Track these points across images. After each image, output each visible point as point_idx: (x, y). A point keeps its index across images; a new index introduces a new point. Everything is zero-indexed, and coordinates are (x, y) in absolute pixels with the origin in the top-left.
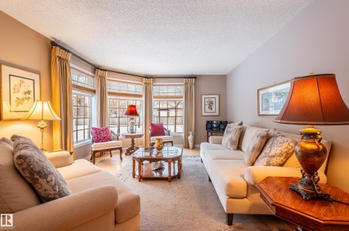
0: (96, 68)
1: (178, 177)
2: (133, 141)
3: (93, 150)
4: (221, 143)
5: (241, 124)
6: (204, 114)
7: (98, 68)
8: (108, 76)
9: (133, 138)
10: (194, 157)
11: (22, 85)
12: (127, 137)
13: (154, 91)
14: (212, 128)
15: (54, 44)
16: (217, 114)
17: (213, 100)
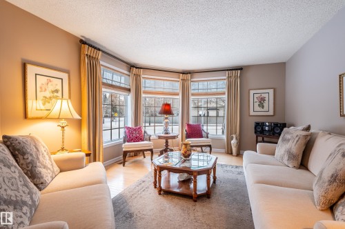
0: (131, 66)
1: (207, 195)
2: (167, 142)
3: (124, 150)
4: (274, 154)
5: (308, 128)
6: (252, 113)
7: (133, 66)
8: (143, 75)
9: (167, 139)
10: (237, 167)
11: (50, 84)
12: (160, 137)
13: (193, 88)
14: (263, 131)
15: (83, 42)
16: (271, 113)
17: (266, 95)
